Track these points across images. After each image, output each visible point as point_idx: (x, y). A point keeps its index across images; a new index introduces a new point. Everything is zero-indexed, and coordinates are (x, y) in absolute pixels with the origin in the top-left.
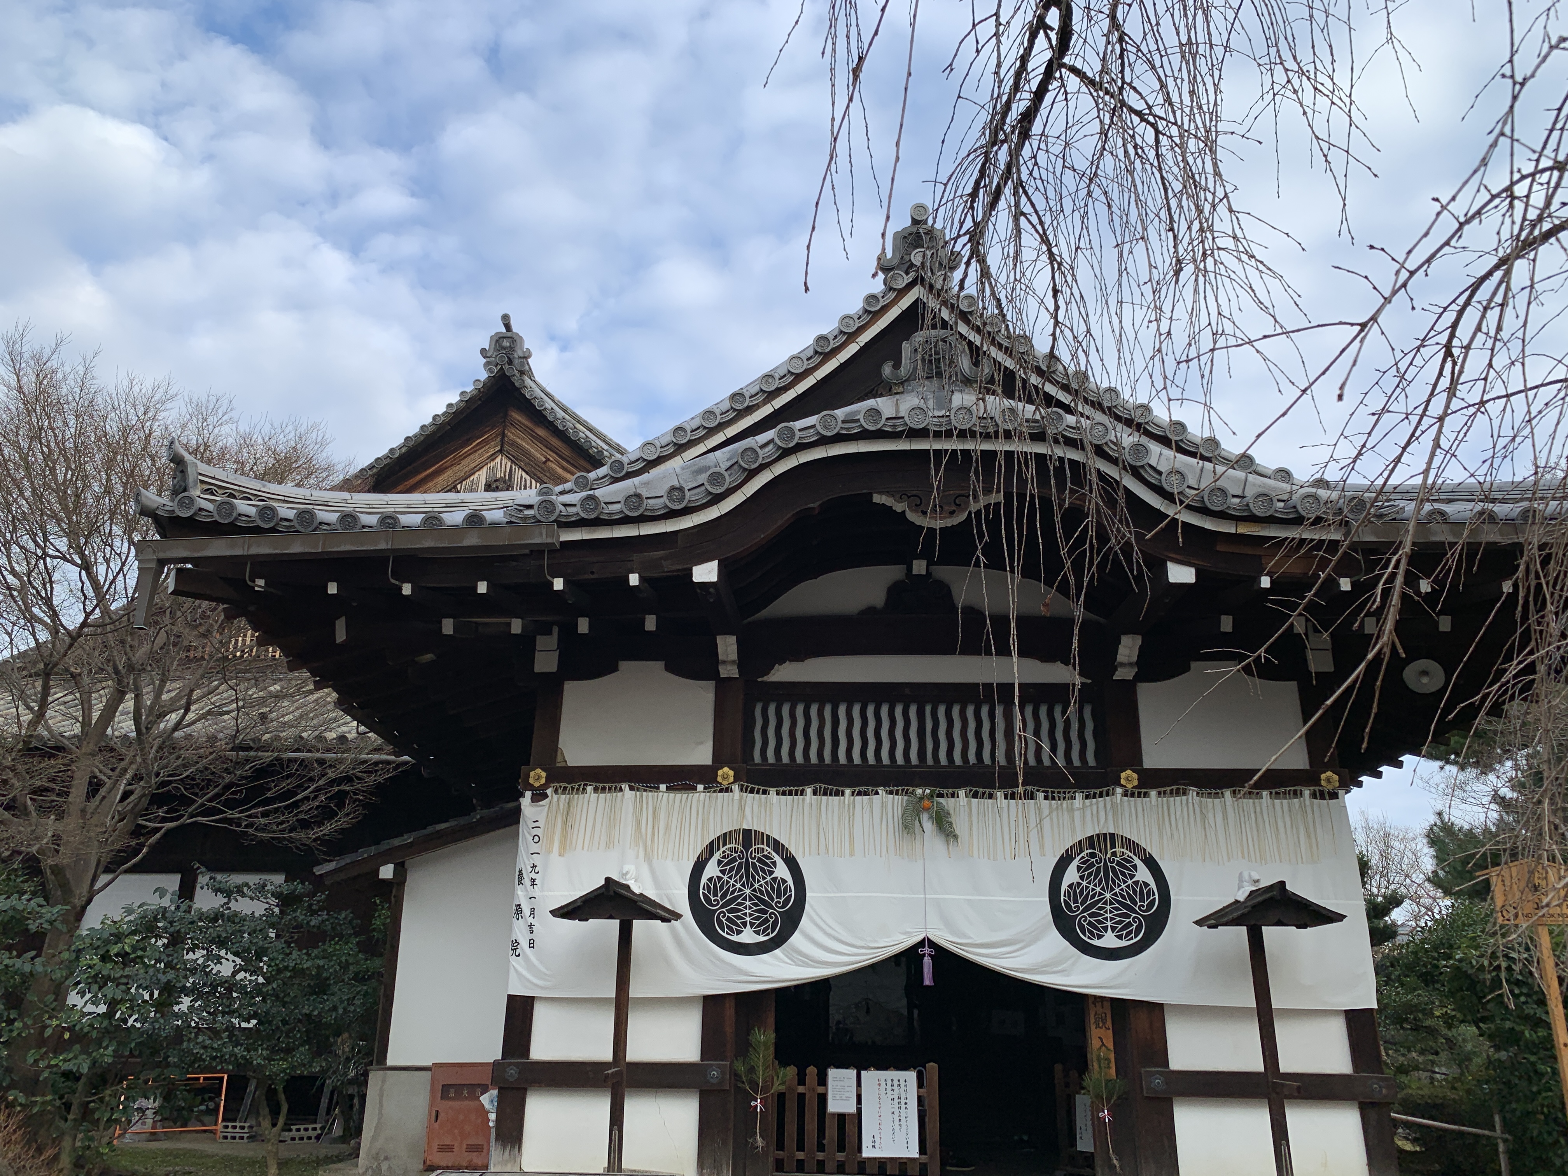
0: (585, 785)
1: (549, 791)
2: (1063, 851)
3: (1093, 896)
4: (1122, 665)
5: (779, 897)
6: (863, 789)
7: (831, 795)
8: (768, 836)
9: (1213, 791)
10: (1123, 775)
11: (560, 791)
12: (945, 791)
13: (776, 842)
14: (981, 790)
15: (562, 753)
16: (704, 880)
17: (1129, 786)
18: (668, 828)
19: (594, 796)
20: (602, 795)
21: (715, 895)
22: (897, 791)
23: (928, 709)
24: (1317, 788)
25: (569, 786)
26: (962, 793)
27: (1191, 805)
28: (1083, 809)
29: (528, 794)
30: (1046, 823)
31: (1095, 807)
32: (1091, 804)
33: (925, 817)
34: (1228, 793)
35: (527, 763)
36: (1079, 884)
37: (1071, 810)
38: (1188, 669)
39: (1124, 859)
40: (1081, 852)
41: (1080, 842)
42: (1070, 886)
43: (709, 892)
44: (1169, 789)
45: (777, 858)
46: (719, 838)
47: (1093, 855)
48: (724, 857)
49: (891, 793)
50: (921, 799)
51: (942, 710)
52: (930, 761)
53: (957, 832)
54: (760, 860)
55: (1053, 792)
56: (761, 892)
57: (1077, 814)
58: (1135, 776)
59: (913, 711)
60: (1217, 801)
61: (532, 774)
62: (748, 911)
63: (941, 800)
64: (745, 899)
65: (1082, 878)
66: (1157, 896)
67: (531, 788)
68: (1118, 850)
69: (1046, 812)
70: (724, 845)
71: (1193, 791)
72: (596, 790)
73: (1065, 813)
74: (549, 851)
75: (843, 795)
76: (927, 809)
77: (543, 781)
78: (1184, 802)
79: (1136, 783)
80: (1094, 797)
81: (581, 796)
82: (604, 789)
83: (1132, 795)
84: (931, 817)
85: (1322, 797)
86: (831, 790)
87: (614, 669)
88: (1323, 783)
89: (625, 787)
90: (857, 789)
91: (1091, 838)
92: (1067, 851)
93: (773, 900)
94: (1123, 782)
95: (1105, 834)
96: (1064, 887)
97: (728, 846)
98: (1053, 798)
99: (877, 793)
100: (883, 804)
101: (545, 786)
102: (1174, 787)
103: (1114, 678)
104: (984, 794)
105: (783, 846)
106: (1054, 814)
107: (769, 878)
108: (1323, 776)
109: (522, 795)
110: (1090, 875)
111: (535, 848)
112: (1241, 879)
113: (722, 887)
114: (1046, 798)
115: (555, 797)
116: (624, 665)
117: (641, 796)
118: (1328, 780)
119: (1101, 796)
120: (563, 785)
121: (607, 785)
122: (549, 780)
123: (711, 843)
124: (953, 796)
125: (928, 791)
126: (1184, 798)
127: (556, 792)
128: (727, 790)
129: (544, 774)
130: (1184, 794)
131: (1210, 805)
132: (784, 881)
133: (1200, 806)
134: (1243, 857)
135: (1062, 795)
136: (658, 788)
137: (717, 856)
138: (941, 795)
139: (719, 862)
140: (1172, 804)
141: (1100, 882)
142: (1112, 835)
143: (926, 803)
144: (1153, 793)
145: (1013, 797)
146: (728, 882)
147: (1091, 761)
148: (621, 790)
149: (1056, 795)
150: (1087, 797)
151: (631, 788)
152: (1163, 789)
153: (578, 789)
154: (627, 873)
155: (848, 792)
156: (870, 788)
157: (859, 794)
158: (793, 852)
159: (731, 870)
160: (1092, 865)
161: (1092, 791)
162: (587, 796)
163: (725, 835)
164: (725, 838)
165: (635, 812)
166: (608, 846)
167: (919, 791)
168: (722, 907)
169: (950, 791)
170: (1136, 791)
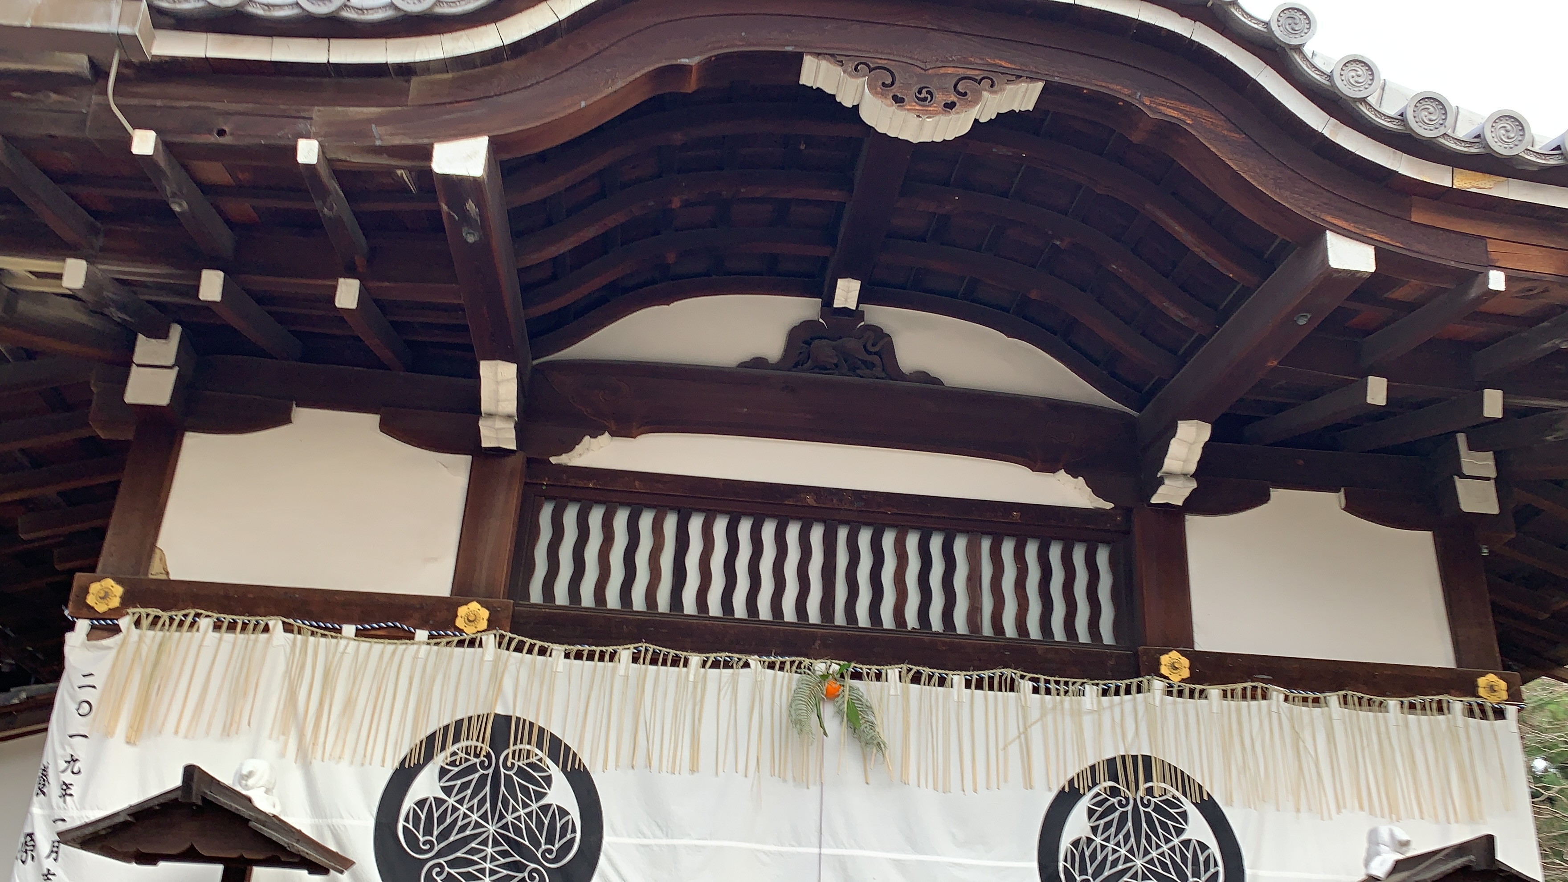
0: (198, 615)
1: (124, 622)
2: (1063, 782)
3: (1114, 863)
4: (1170, 474)
5: (550, 840)
6: (722, 656)
7: (664, 663)
8: (541, 730)
9: (1311, 695)
10: (1165, 659)
11: (145, 623)
12: (865, 669)
13: (555, 742)
14: (926, 671)
15: (163, 559)
16: (408, 804)
17: (1175, 679)
18: (349, 704)
19: (214, 636)
20: (229, 637)
21: (428, 831)
22: (783, 663)
23: (842, 534)
24: (1472, 700)
25: (165, 616)
26: (893, 672)
27: (1275, 716)
28: (1099, 711)
29: (83, 626)
30: (1036, 732)
31: (1117, 711)
32: (1111, 707)
33: (828, 710)
34: (1333, 699)
35: (92, 569)
36: (1090, 841)
37: (1077, 714)
38: (1264, 498)
39: (1167, 802)
40: (1095, 784)
41: (1093, 768)
42: (1076, 843)
43: (416, 826)
44: (1239, 687)
45: (555, 771)
46: (446, 728)
47: (1114, 792)
48: (453, 763)
49: (771, 666)
50: (825, 677)
51: (864, 538)
52: (840, 619)
53: (885, 737)
54: (521, 772)
55: (1047, 682)
56: (518, 831)
57: (1087, 722)
58: (1185, 662)
59: (817, 534)
60: (1317, 711)
61: (95, 587)
62: (488, 866)
63: (856, 683)
64: (484, 843)
65: (1094, 830)
66: (1221, 868)
67: (90, 613)
68: (1157, 784)
69: (1035, 714)
70: (456, 739)
71: (1277, 693)
72: (217, 627)
73: (1068, 719)
74: (108, 733)
75: (686, 664)
76: (832, 696)
77: (115, 602)
78: (1264, 710)
79: (1186, 674)
80: (1117, 693)
81: (186, 635)
82: (232, 627)
83: (1180, 694)
84: (839, 712)
85: (1484, 716)
86: (666, 656)
87: (286, 419)
88: (1481, 692)
89: (276, 624)
90: (712, 656)
91: (1111, 763)
92: (1071, 782)
93: (537, 845)
94: (1164, 670)
95: (1135, 758)
96: (1065, 844)
97: (463, 743)
98: (1048, 692)
99: (747, 665)
100: (756, 685)
101: (118, 612)
102: (1248, 685)
103: (1155, 500)
104: (930, 677)
105: (568, 749)
106: (1049, 718)
107: (534, 806)
108: (1482, 681)
109: (71, 627)
110: (1108, 825)
111: (79, 725)
112: (1373, 839)
113: (442, 818)
114: (1036, 690)
115: (135, 632)
116: (302, 415)
117: (305, 644)
118: (1492, 689)
119: (1128, 692)
120: (154, 612)
121: (240, 619)
122: (128, 601)
123: (431, 738)
124: (878, 677)
125: (835, 667)
126: (1264, 702)
127: (137, 624)
128: (473, 643)
129: (118, 590)
130: (1264, 697)
131: (1306, 719)
132: (563, 812)
133: (1291, 720)
134: (1361, 808)
135: (1062, 687)
136: (339, 631)
137: (440, 759)
138: (857, 676)
139: (443, 772)
140: (1244, 712)
141: (1127, 838)
142: (1147, 759)
143: (831, 684)
144: (1214, 692)
145: (979, 686)
146: (455, 809)
147: (1108, 638)
148: (266, 629)
149: (1052, 686)
150: (1105, 693)
151: (288, 628)
152: (1229, 687)
153: (181, 624)
154: (250, 775)
155: (695, 659)
156: (736, 656)
157: (716, 664)
158: (586, 762)
159: (464, 786)
160: (1112, 809)
161: (1113, 684)
162: (197, 636)
163: (459, 723)
164: (458, 729)
165: (288, 672)
166: (228, 731)
167: (820, 666)
168: (438, 855)
169: (874, 668)
170: (1187, 687)
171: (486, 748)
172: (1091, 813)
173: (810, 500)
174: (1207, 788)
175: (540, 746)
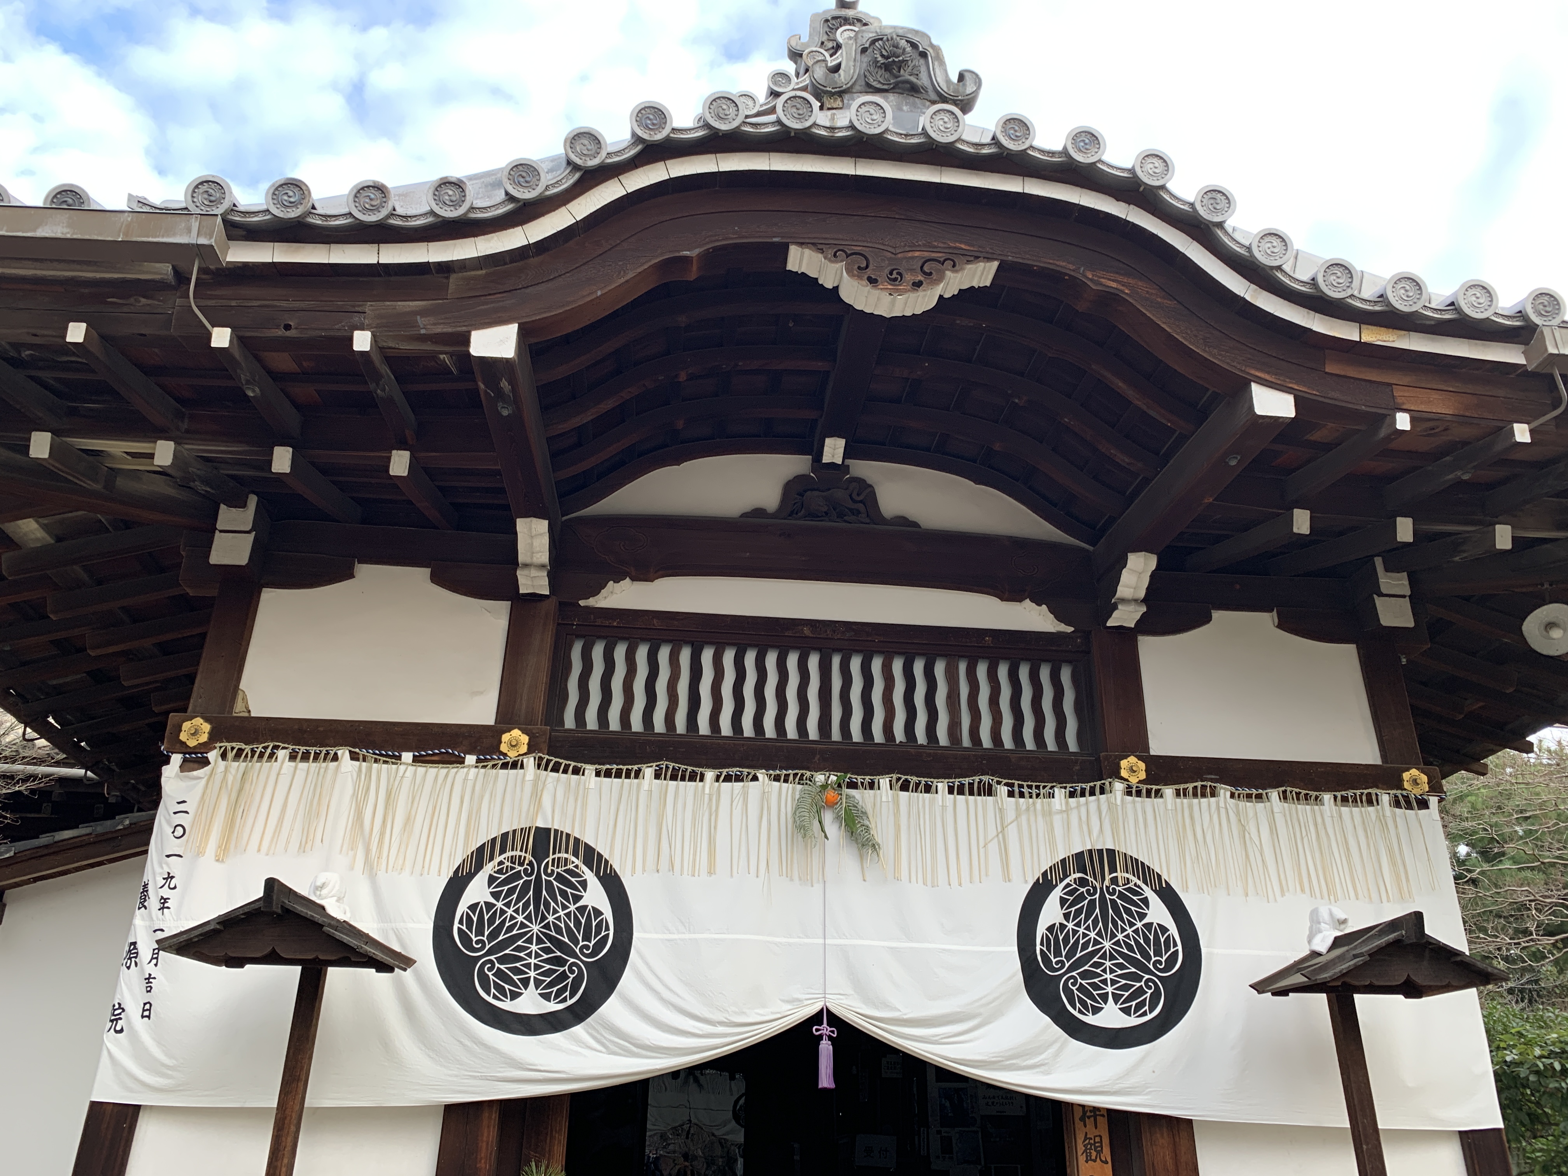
0: (276, 747)
1: (212, 755)
2: (1038, 874)
3: (1085, 946)
4: (1123, 600)
5: (587, 938)
6: (733, 771)
7: (683, 779)
8: (577, 840)
9: (1254, 792)
10: (1124, 763)
11: (231, 755)
12: (859, 779)
13: (589, 850)
14: (914, 779)
15: (245, 699)
16: (462, 908)
17: (1134, 780)
18: (409, 820)
19: (289, 765)
20: (303, 766)
21: (479, 932)
22: (787, 776)
23: (836, 661)
24: (1398, 792)
25: (248, 748)
26: (884, 782)
27: (1223, 811)
28: (1067, 811)
29: (176, 759)
30: (1012, 831)
31: (1083, 810)
32: (1078, 806)
33: (828, 817)
34: (1274, 794)
35: (184, 710)
36: (1062, 927)
37: (1048, 814)
38: (1207, 619)
39: (1129, 890)
40: (1066, 876)
41: (1063, 861)
42: (1050, 929)
43: (469, 927)
44: (1191, 786)
45: (589, 876)
46: (494, 840)
47: (1082, 882)
48: (500, 872)
49: (777, 779)
50: (824, 787)
51: (855, 664)
52: (836, 735)
53: (878, 839)
54: (560, 878)
55: (1021, 786)
56: (558, 930)
57: (1057, 820)
58: (1142, 765)
59: (813, 662)
60: (1260, 806)
61: (186, 725)
62: (533, 961)
63: (852, 792)
64: (529, 940)
65: (1067, 916)
66: (1180, 947)
67: (183, 748)
68: (1120, 874)
69: (1010, 815)
70: (503, 851)
71: (1225, 791)
72: (293, 757)
73: (1040, 818)
74: (200, 853)
75: (702, 779)
76: (831, 805)
77: (204, 738)
78: (1213, 806)
79: (1143, 776)
80: (1083, 795)
81: (266, 765)
82: (305, 757)
83: (1139, 793)
84: (838, 817)
85: (1409, 806)
86: (685, 771)
87: (349, 574)
88: (1406, 785)
89: (344, 753)
90: (725, 772)
91: (1079, 856)
92: (1045, 874)
93: (576, 943)
94: (1124, 773)
95: (1100, 851)
96: (1041, 930)
97: (509, 854)
98: (1022, 795)
99: (755, 778)
100: (764, 796)
101: (207, 746)
102: (1199, 784)
103: (1110, 623)
104: (918, 785)
105: (600, 856)
106: (1024, 818)
107: (572, 908)
108: (1406, 776)
109: (167, 761)
110: (1078, 912)
111: (174, 846)
112: (1315, 918)
113: (491, 920)
114: (1011, 794)
115: (222, 764)
116: (364, 571)
117: (369, 770)
118: (1415, 782)
119: (1092, 793)
120: (237, 745)
121: (312, 750)
122: (215, 737)
123: (481, 849)
124: (871, 786)
125: (833, 778)
126: (1213, 800)
127: (224, 756)
128: (515, 765)
129: (207, 727)
130: (1213, 795)
131: (1251, 813)
132: (598, 913)
133: (1238, 814)
134: (1303, 890)
135: (1034, 791)
136: (399, 758)
137: (489, 868)
138: (853, 785)
139: (491, 880)
140: (1196, 808)
141: (1095, 923)
142: (1111, 853)
143: (831, 794)
144: (1169, 791)
145: (961, 792)
146: (503, 912)
147: (1072, 745)
148: (335, 758)
149: (1025, 790)
150: (1072, 795)
151: (354, 757)
152: (1182, 786)
153: (261, 755)
154: (322, 887)
155: (710, 775)
156: (745, 771)
157: (728, 779)
158: (616, 867)
159: (511, 892)
160: (1082, 897)
161: (1079, 786)
162: (275, 765)
163: (505, 836)
164: (504, 841)
165: (355, 794)
166: (302, 848)
167: (820, 778)
168: (489, 953)
169: (868, 778)
170: (1144, 788)
171: (529, 857)
172: (1063, 901)
173: (807, 631)
174: (1165, 876)
175: (576, 855)
